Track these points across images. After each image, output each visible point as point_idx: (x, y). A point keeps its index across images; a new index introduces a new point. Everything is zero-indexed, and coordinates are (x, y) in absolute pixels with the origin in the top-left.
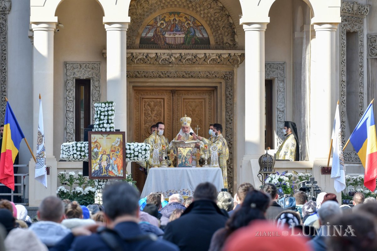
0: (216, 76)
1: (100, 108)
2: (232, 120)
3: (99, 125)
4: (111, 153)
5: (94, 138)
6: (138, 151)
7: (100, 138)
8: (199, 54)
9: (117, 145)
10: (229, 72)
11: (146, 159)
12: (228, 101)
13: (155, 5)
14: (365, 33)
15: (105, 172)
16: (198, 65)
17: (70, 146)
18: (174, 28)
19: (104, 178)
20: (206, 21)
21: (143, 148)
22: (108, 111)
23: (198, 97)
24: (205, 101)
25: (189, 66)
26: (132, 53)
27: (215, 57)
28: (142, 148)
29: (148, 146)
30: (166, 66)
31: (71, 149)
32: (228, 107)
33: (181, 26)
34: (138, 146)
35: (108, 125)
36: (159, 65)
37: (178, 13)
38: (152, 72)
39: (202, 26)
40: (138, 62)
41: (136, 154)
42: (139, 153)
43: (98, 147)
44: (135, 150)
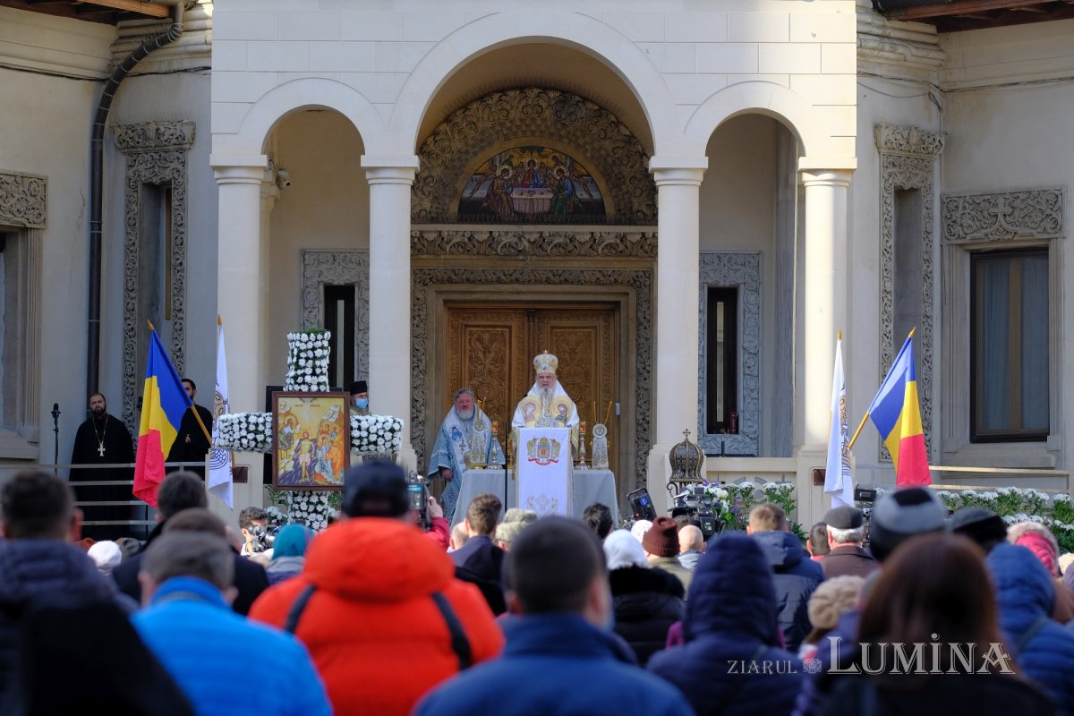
0: (616, 281)
1: (298, 344)
2: (649, 372)
3: (295, 378)
4: (321, 437)
5: (285, 405)
6: (377, 434)
7: (297, 406)
8: (578, 233)
9: (333, 420)
10: (643, 272)
11: (395, 449)
12: (642, 332)
13: (491, 132)
14: (937, 191)
15: (306, 477)
16: (579, 258)
17: (234, 422)
18: (530, 179)
19: (304, 489)
20: (597, 166)
21: (388, 426)
22: (314, 349)
23: (582, 323)
24: (596, 333)
25: (558, 258)
26: (440, 232)
27: (612, 241)
28: (385, 425)
29: (399, 423)
30: (512, 258)
31: (236, 427)
32: (641, 346)
33: (545, 176)
34: (377, 421)
35: (315, 378)
36: (497, 257)
37: (540, 149)
38: (483, 271)
39: (589, 175)
40: (453, 249)
41: (373, 438)
42: (379, 436)
43: (292, 424)
44: (371, 430)
